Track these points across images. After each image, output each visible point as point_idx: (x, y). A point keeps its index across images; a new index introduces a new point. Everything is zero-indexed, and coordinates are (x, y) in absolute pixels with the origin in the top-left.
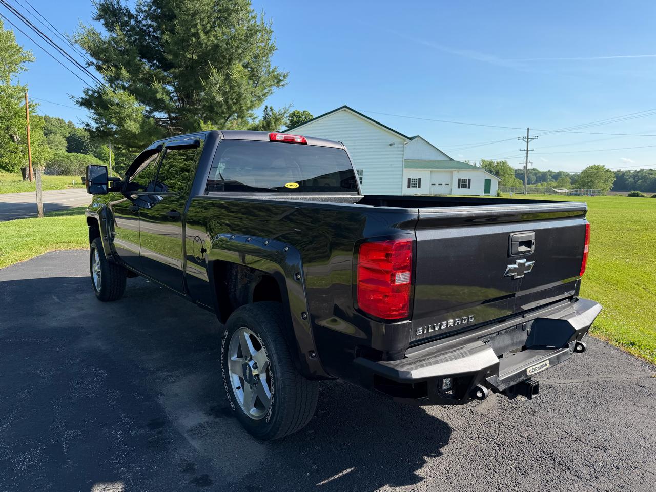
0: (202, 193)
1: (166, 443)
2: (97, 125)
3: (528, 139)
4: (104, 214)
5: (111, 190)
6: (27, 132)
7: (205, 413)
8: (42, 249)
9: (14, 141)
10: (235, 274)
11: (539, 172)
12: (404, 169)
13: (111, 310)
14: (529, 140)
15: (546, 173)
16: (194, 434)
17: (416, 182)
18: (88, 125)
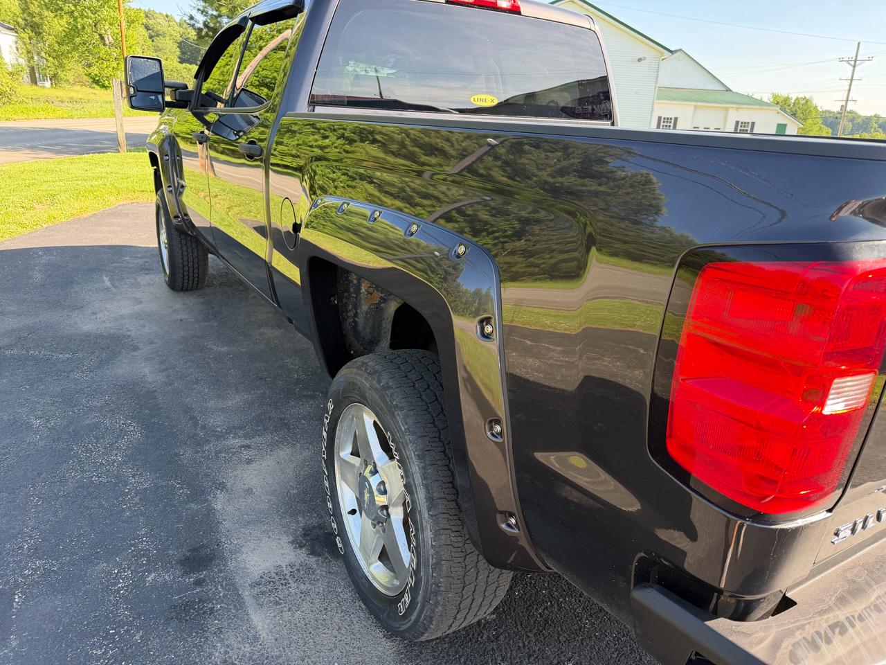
0: (303, 107)
1: (204, 613)
2: (204, 18)
3: (855, 61)
4: (167, 147)
5: (170, 105)
6: (121, 31)
7: (292, 542)
8: (112, 199)
9: (104, 45)
10: (355, 282)
11: (859, 117)
12: (656, 101)
13: (181, 308)
14: (858, 62)
15: (869, 119)
16: (263, 593)
17: (670, 122)
18: (191, 18)
